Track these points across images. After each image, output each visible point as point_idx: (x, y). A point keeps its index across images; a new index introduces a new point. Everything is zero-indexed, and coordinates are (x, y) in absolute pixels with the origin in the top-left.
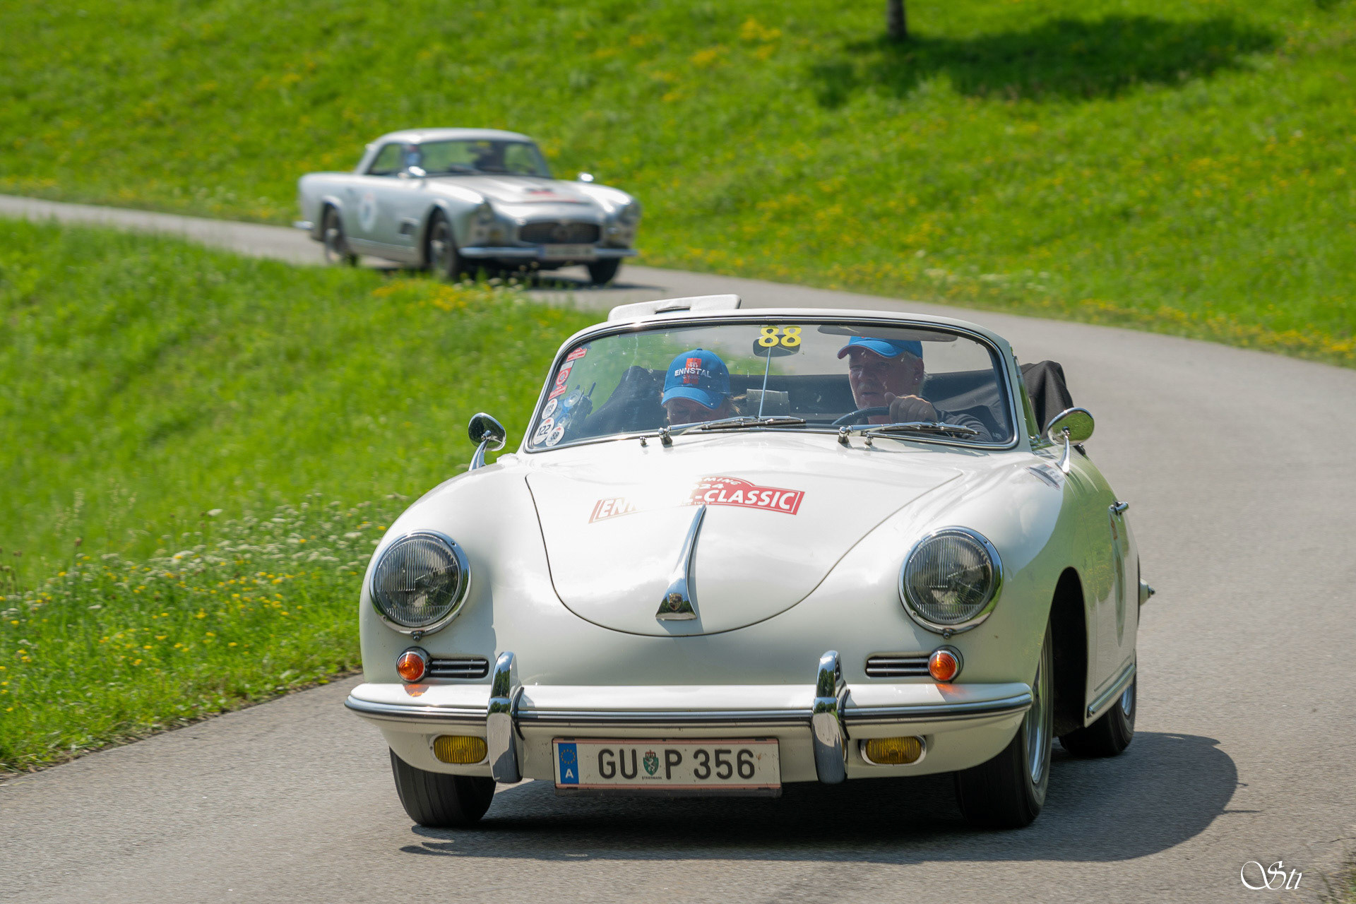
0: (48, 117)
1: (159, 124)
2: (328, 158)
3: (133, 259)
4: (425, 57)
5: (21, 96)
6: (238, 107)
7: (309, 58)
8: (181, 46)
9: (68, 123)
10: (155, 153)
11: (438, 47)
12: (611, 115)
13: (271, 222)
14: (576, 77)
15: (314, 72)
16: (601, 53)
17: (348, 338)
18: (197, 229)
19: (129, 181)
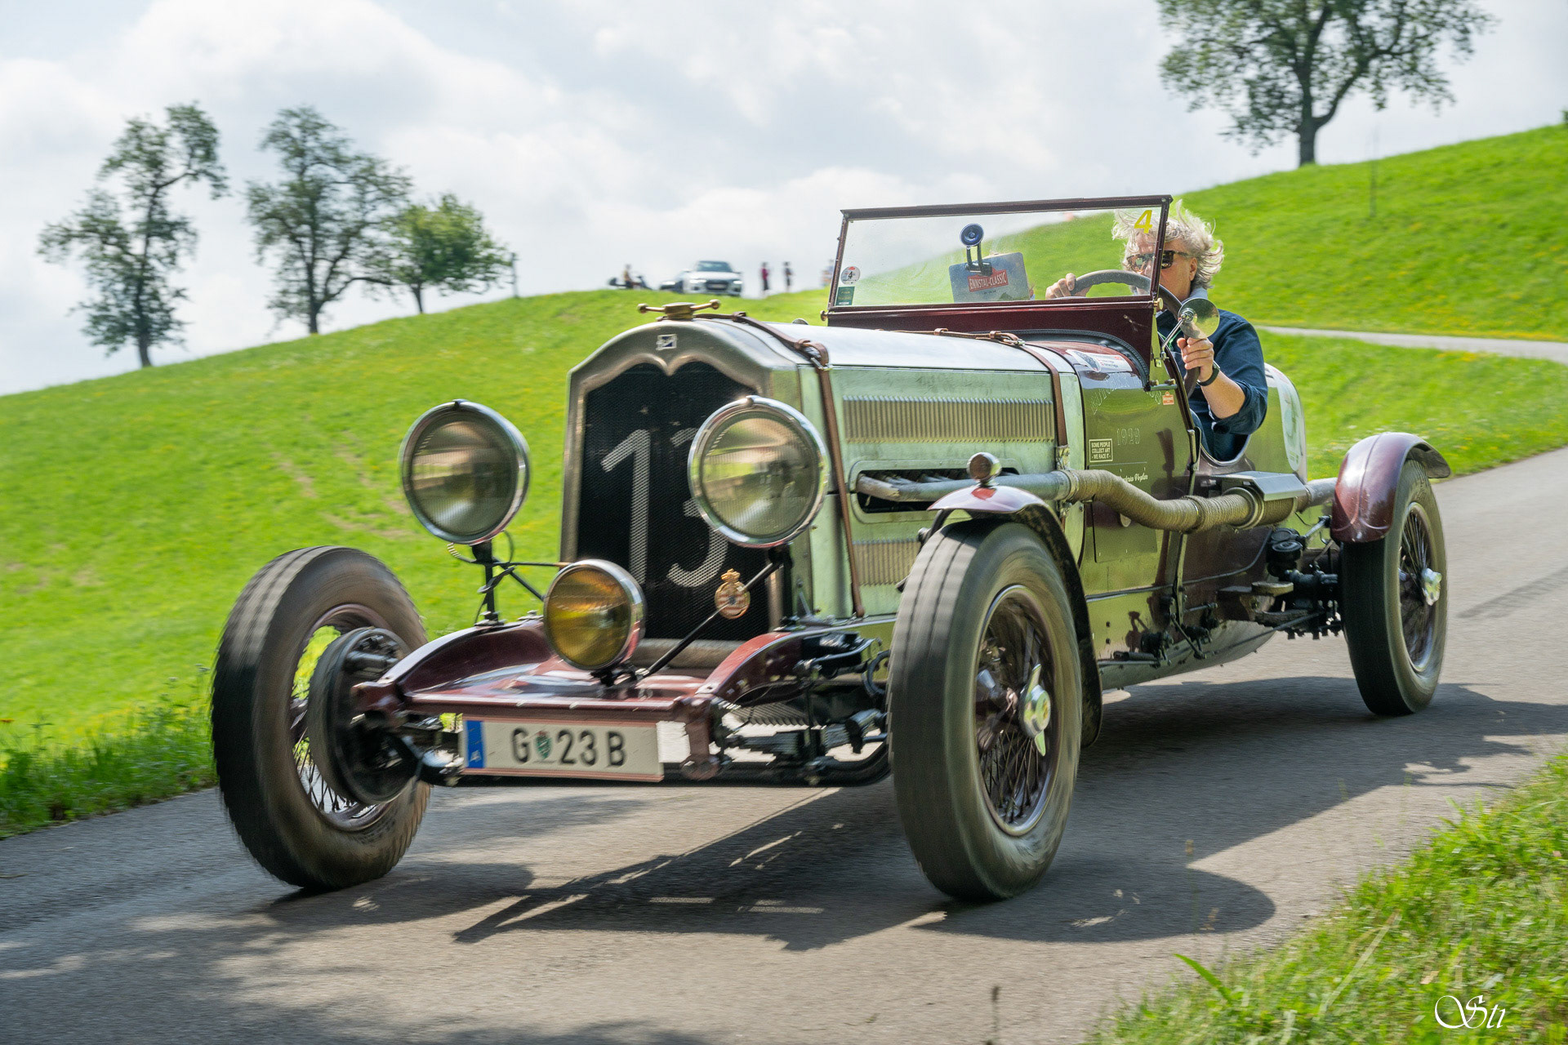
0: (1300, 294)
1: (1347, 295)
2: (1420, 305)
3: (1338, 348)
4: (1461, 260)
5: (1288, 286)
6: (1381, 286)
7: (1410, 264)
8: (1356, 262)
9: (1308, 297)
10: (1344, 307)
11: (1467, 256)
12: (1541, 280)
13: (1395, 332)
14: (1529, 265)
15: (1411, 270)
16: (1539, 255)
17: (1426, 376)
18: (1363, 336)
19: (1335, 319)
